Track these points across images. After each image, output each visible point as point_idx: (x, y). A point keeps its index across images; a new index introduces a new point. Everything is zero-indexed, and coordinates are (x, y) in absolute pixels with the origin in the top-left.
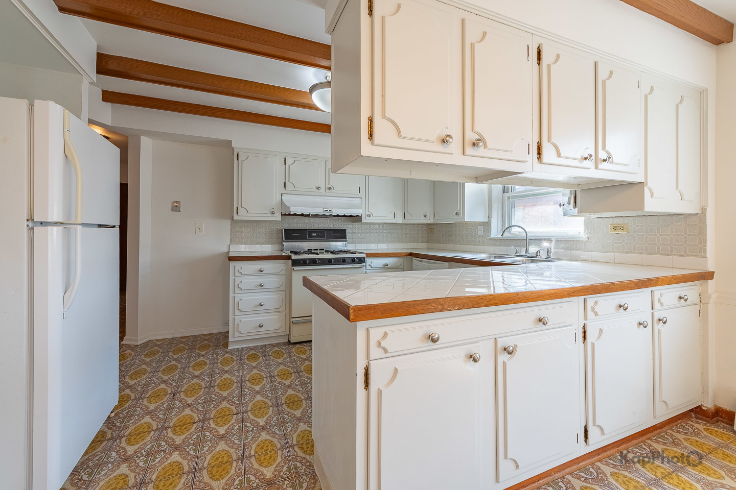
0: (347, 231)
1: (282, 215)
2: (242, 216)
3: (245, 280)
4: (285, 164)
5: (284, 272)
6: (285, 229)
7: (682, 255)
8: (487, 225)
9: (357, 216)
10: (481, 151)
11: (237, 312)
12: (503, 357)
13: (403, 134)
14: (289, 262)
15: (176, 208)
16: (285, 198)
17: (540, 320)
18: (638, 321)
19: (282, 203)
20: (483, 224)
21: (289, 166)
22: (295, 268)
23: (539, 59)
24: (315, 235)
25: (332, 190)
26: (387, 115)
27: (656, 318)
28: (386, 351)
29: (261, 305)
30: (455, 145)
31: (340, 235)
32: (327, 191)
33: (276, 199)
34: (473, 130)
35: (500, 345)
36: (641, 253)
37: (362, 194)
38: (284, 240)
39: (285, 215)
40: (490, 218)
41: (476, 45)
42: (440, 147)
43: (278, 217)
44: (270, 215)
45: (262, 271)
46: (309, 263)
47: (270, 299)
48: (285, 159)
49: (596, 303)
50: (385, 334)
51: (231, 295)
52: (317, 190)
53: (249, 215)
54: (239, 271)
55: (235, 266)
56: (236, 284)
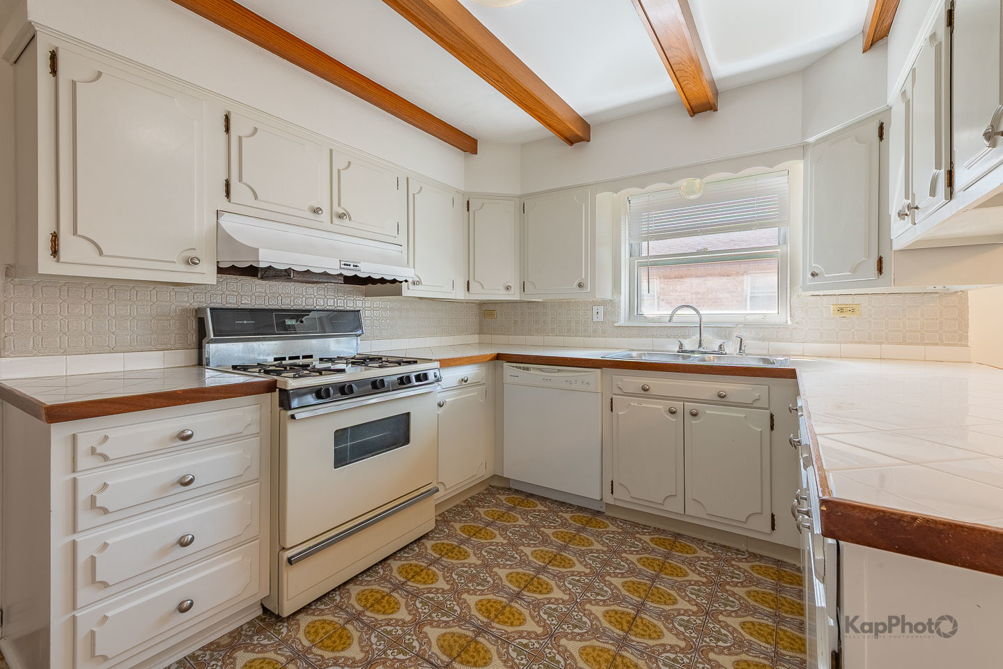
1: (221, 271)
2: (78, 262)
4: (227, 130)
5: (254, 428)
6: (211, 309)
7: (937, 344)
8: (610, 305)
14: (272, 398)
16: (228, 223)
19: (221, 237)
20: (603, 302)
21: (238, 138)
25: (346, 221)
31: (345, 322)
32: (336, 220)
33: (199, 224)
36: (880, 343)
38: (211, 336)
43: (206, 274)
44: (183, 267)
45: (189, 437)
48: (227, 118)
51: (59, 537)
52: (312, 216)
53: (102, 260)
54: (93, 450)
55: (74, 437)
56: (83, 496)
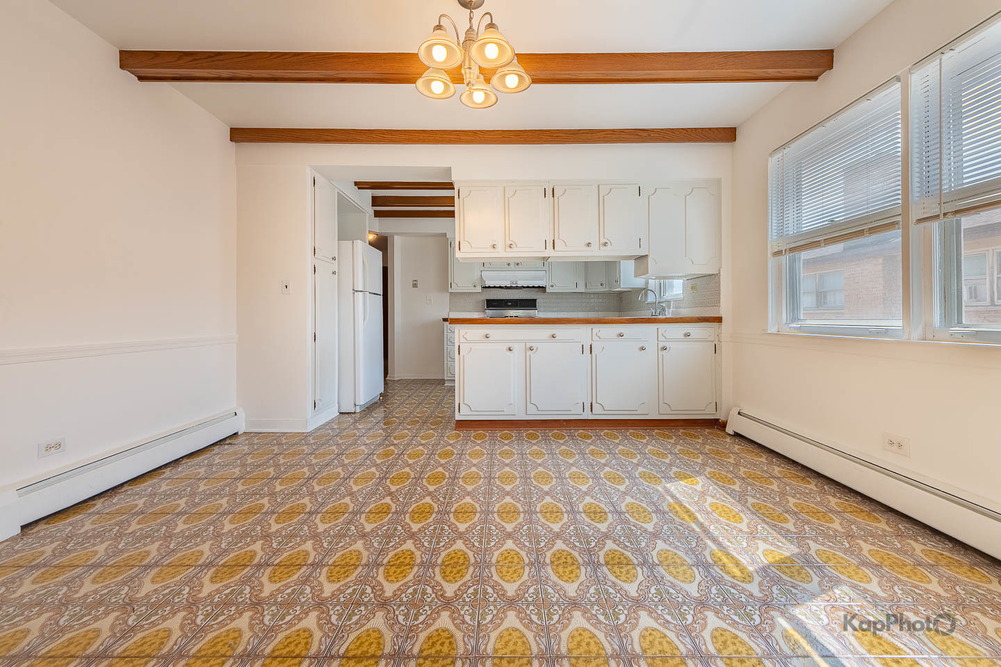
0: (537, 301)
2: (455, 289)
6: (486, 300)
9: (543, 286)
10: (514, 249)
12: (529, 353)
15: (415, 286)
16: (483, 274)
17: (552, 336)
18: (641, 346)
19: (481, 278)
23: (553, 194)
24: (512, 304)
27: (660, 347)
28: (466, 339)
30: (500, 248)
31: (531, 304)
34: (509, 239)
35: (529, 345)
37: (546, 267)
38: (486, 308)
39: (486, 287)
42: (491, 250)
43: (479, 289)
44: (474, 288)
50: (466, 333)
51: (445, 346)
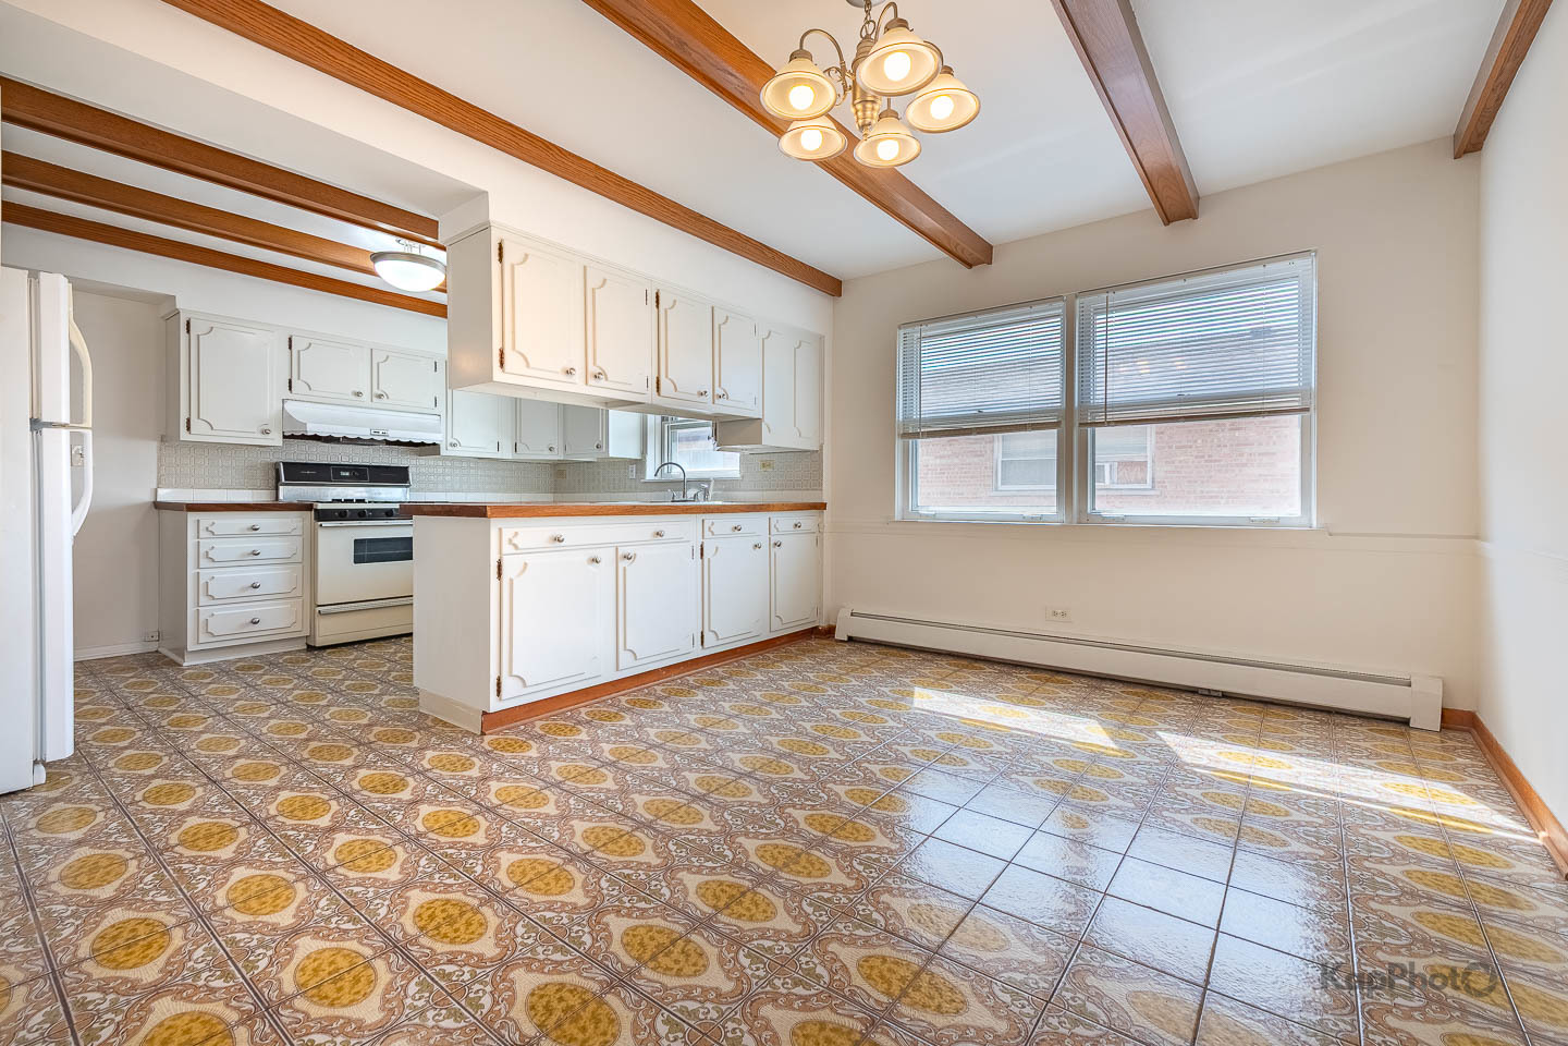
0: (410, 470)
1: (284, 437)
2: (199, 434)
3: (220, 544)
4: (290, 347)
5: (299, 532)
6: (284, 463)
7: (808, 490)
8: (640, 464)
9: (434, 444)
10: (602, 382)
11: (203, 600)
12: (623, 564)
13: (531, 365)
14: (310, 515)
16: (289, 406)
17: (658, 534)
18: (754, 543)
19: (285, 416)
20: (635, 461)
21: (299, 352)
22: (325, 524)
23: (657, 302)
24: (347, 474)
25: (385, 399)
26: (517, 348)
27: (772, 543)
28: (516, 547)
29: (255, 587)
30: (578, 376)
31: (398, 476)
32: (375, 399)
33: (271, 408)
34: (594, 364)
35: (622, 551)
36: (782, 490)
37: (441, 409)
38: (283, 480)
39: (292, 437)
40: (644, 451)
41: (597, 291)
42: (564, 378)
43: (275, 440)
44: (259, 435)
45: (256, 529)
46: (351, 516)
47: (272, 577)
48: (290, 340)
49: (713, 524)
50: (516, 534)
51: (191, 571)
52: (354, 398)
53: (214, 433)
54: (207, 529)
55: (198, 521)
56: (202, 551)
